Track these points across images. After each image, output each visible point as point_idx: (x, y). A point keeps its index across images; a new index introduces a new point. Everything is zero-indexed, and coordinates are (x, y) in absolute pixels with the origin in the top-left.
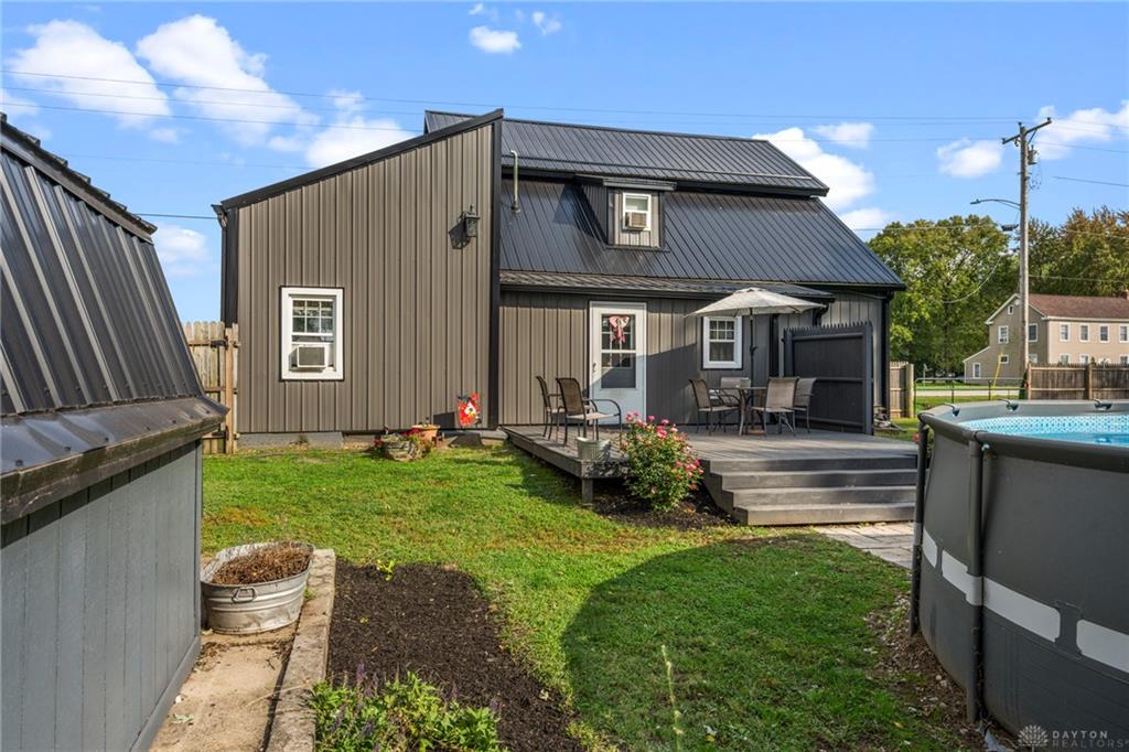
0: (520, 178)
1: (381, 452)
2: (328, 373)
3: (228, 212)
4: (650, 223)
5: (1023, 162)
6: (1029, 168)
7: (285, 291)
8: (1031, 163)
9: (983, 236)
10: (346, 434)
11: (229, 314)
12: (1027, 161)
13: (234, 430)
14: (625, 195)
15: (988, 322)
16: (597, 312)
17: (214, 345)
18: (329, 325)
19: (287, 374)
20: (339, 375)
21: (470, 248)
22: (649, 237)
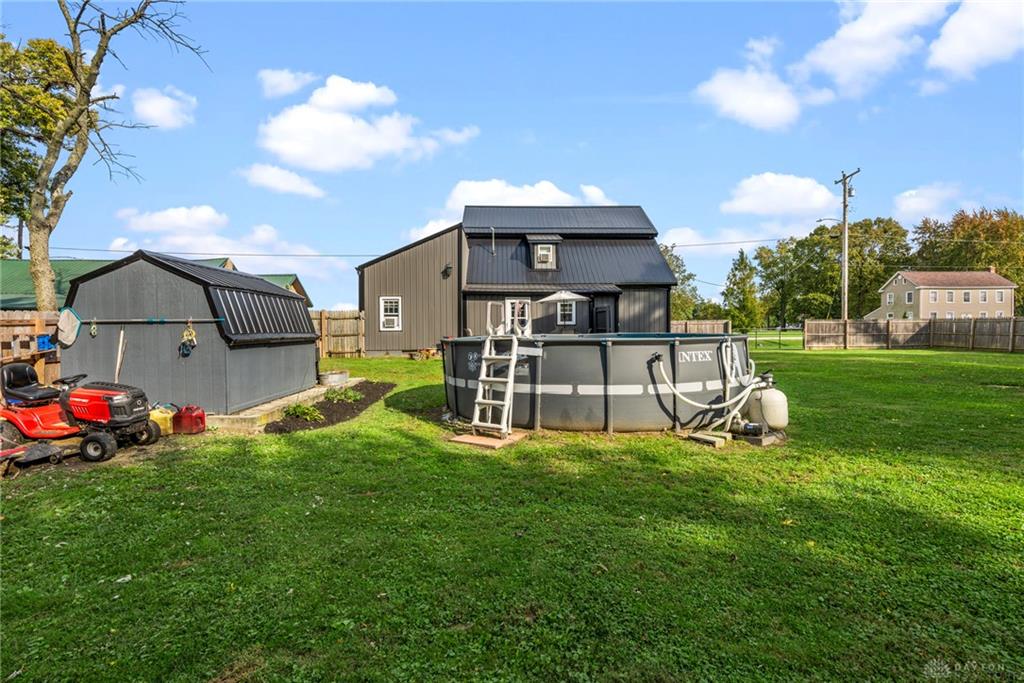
0: (496, 238)
1: (412, 358)
2: (396, 329)
3: (361, 269)
4: (552, 258)
5: (845, 196)
6: (848, 199)
7: (381, 298)
8: (850, 196)
9: (885, 232)
10: (403, 351)
11: (362, 308)
12: (847, 195)
13: (363, 349)
14: (539, 246)
15: (880, 291)
16: (508, 302)
17: (356, 318)
18: (397, 310)
19: (382, 329)
20: (400, 329)
21: (449, 279)
22: (551, 264)
